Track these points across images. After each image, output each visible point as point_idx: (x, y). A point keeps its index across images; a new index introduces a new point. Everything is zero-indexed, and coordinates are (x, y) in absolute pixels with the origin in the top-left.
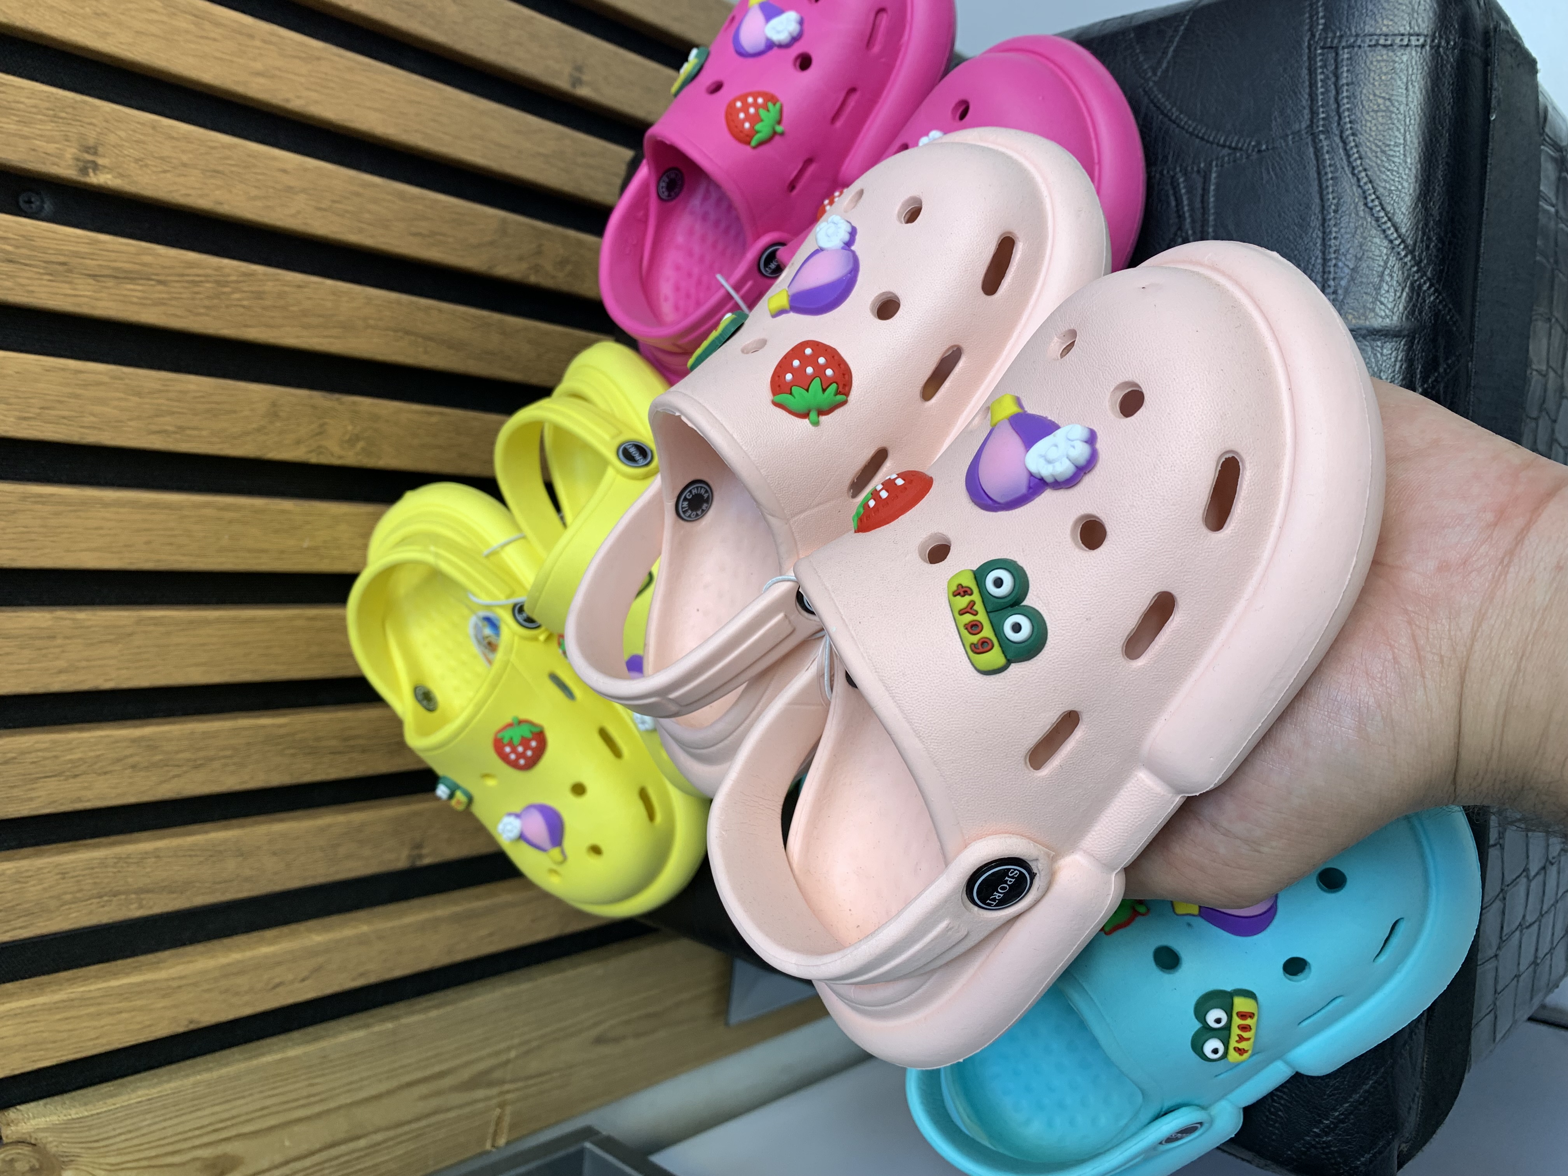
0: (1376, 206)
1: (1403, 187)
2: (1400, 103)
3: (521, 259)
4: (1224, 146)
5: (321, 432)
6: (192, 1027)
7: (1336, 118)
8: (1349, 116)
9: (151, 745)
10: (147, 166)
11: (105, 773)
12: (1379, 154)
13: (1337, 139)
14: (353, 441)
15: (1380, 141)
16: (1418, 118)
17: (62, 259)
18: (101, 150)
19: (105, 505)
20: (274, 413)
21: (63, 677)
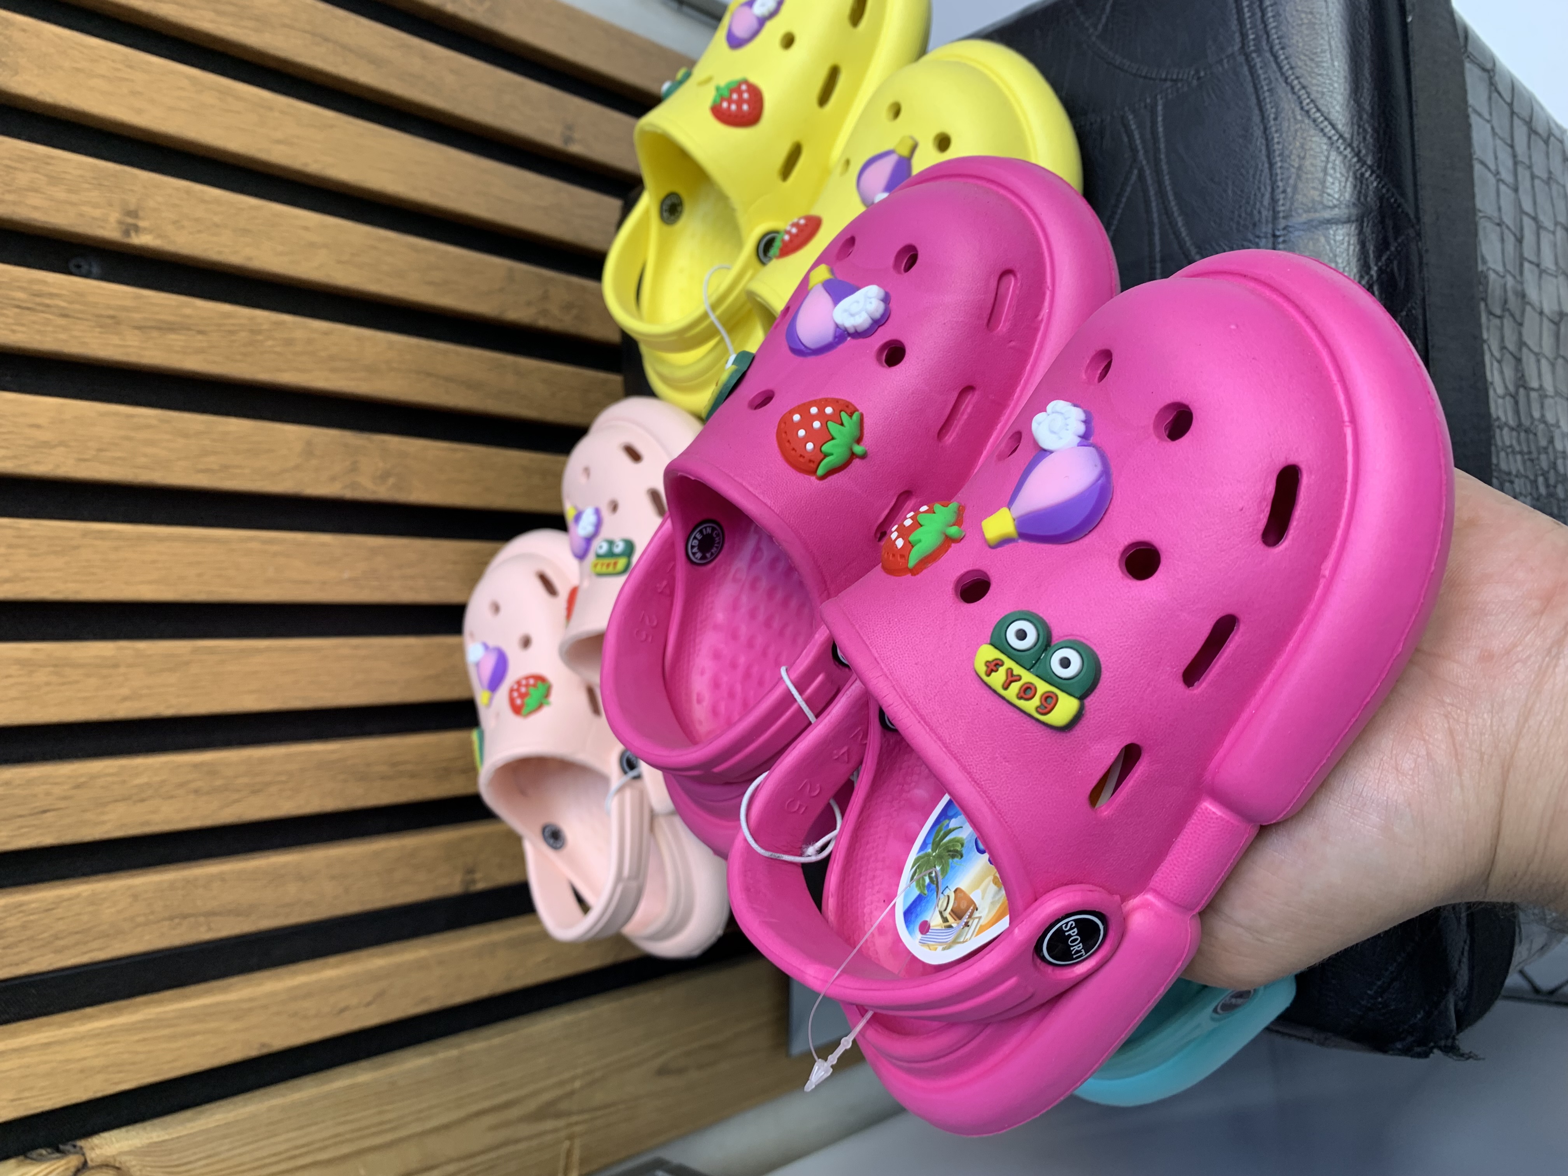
0: (1311, 108)
1: (1335, 88)
2: (1322, 14)
3: (529, 304)
4: (1166, 80)
5: (354, 468)
6: (265, 1051)
7: (1265, 37)
8: (1276, 33)
9: (212, 771)
11: (172, 797)
12: (1308, 63)
13: (1268, 55)
14: (384, 476)
15: (1307, 50)
16: (1339, 26)
18: (141, 214)
20: (309, 451)
21: (128, 704)
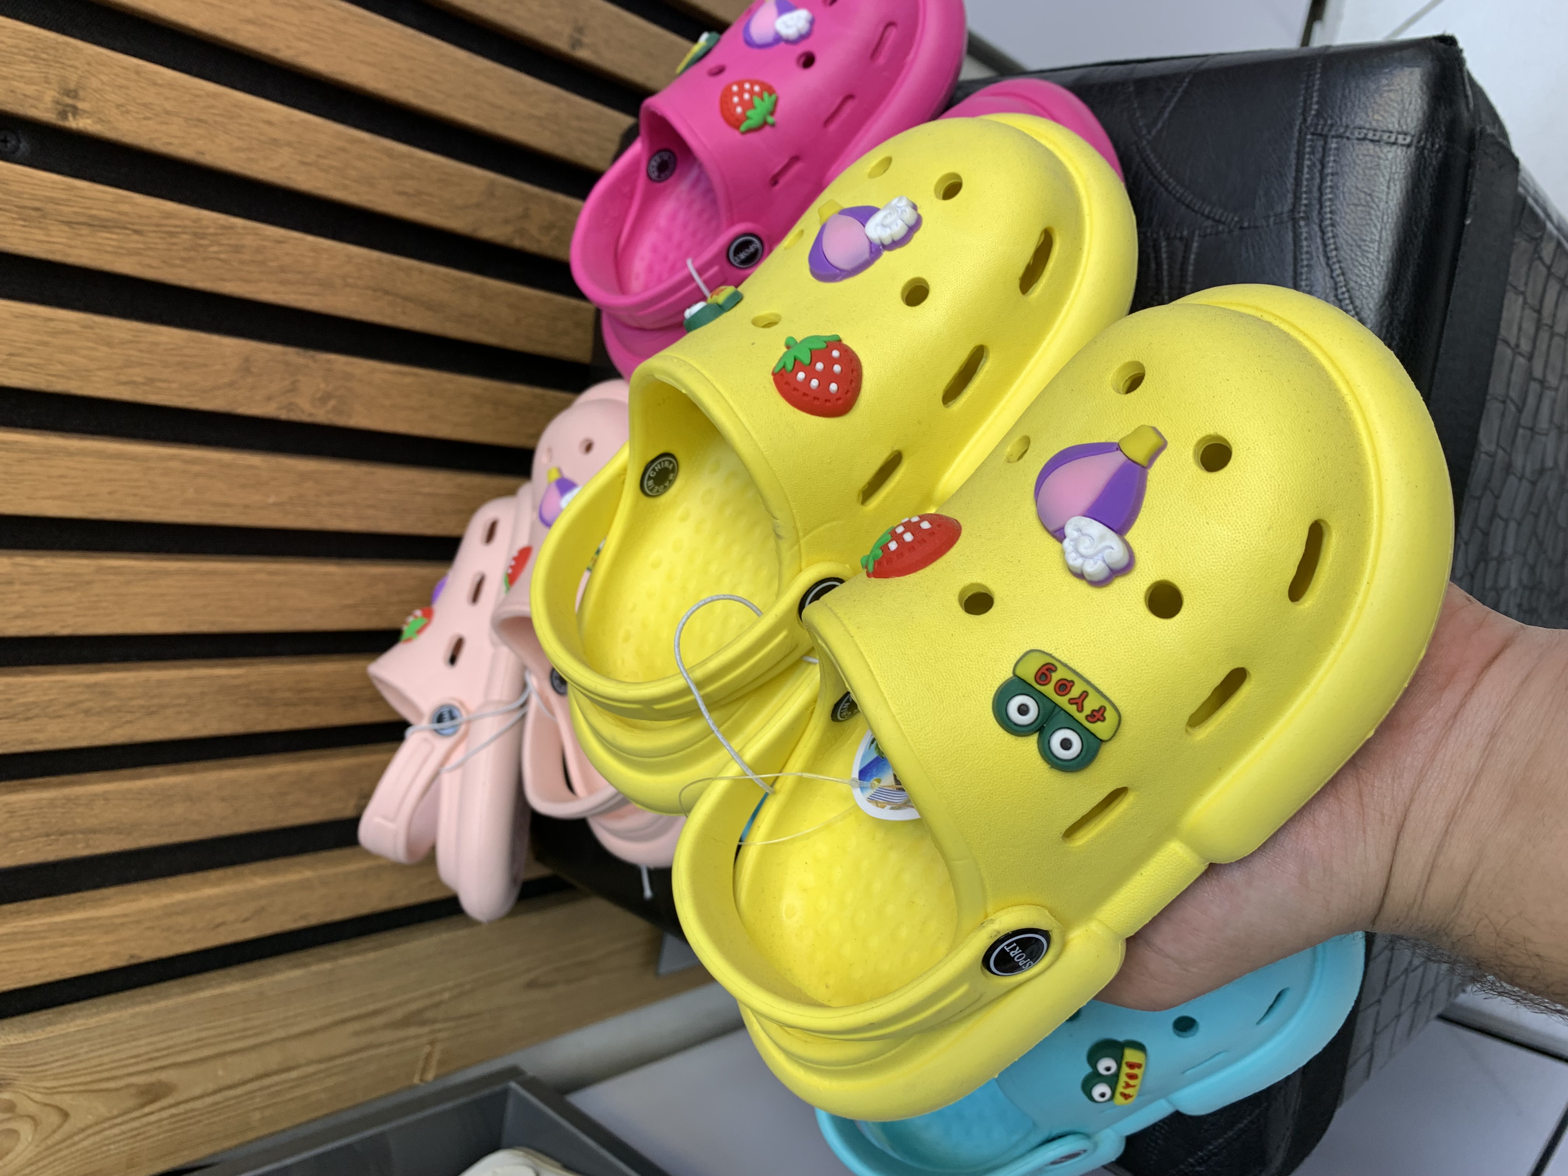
1: (1374, 284)
2: (1380, 199)
3: (506, 222)
4: (1208, 217)
5: (293, 389)
6: (134, 961)
7: (1318, 207)
8: (1330, 206)
9: (106, 691)
10: (128, 112)
11: (59, 717)
12: (1354, 248)
13: (1316, 228)
14: (325, 398)
15: (1357, 234)
16: (1395, 218)
17: (37, 204)
18: (81, 93)
19: (69, 453)
20: (246, 367)
21: (20, 622)
